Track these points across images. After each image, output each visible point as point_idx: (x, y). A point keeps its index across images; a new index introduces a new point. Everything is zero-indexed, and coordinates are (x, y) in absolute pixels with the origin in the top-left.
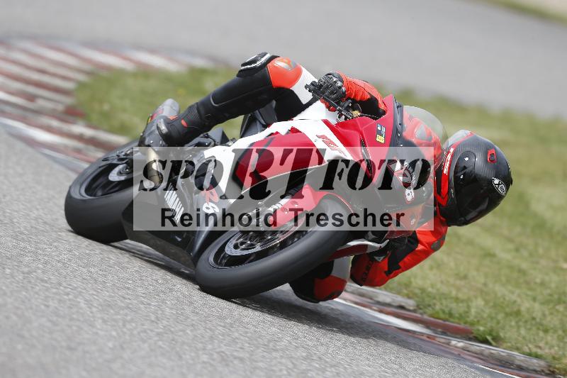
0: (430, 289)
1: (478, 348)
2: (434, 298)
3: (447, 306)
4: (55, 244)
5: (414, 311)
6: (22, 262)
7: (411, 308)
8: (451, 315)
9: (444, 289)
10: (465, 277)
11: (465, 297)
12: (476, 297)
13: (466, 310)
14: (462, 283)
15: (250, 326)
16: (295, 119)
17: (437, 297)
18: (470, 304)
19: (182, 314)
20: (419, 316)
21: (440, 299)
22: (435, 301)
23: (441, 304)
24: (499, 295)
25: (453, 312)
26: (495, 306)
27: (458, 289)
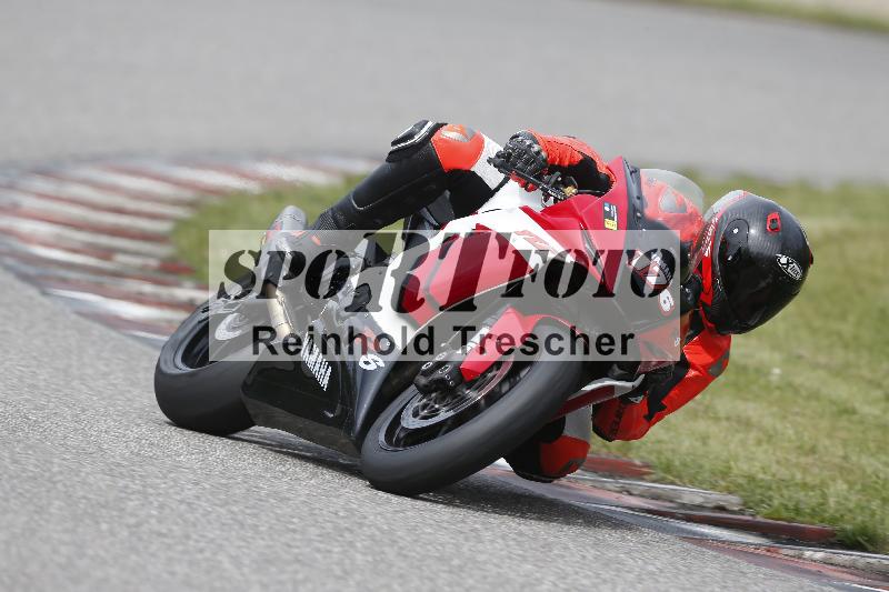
0: (761, 476)
1: (847, 557)
2: (770, 489)
3: (790, 498)
4: (172, 475)
5: (741, 512)
6: (123, 509)
7: (736, 509)
8: (797, 510)
9: (784, 473)
10: (813, 450)
11: (817, 481)
12: (834, 480)
13: (821, 501)
14: (810, 460)
15: (489, 566)
16: (480, 211)
17: (774, 486)
18: (826, 491)
19: (382, 561)
20: (750, 518)
21: (779, 488)
22: (771, 493)
23: (782, 496)
24: (869, 471)
25: (802, 506)
26: (864, 489)
27: (805, 470)
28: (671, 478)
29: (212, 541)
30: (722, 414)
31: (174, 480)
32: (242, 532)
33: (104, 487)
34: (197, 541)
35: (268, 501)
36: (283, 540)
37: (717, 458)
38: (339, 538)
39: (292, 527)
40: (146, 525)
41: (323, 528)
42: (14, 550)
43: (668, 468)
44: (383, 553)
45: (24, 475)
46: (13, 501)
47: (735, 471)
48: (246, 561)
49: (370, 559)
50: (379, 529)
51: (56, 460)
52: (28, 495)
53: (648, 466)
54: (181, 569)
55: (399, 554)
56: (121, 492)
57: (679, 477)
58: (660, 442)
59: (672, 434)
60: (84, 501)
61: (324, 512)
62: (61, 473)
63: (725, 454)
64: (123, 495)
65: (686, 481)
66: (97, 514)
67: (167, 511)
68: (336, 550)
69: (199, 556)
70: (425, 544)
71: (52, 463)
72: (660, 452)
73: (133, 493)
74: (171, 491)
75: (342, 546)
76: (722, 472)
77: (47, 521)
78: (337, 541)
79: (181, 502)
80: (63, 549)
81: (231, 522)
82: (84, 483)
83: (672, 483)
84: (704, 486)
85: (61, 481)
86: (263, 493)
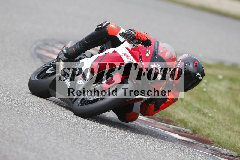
6: (71, 136)
7: (236, 156)
28: (219, 146)
29: (93, 147)
30: (235, 130)
31: (85, 129)
32: (102, 146)
33: (66, 129)
34: (89, 147)
35: (110, 138)
36: (112, 149)
37: (232, 142)
38: (128, 151)
39: (115, 146)
40: (76, 141)
41: (124, 147)
42: (40, 143)
43: (219, 143)
44: (139, 156)
45: (45, 123)
46: (41, 130)
47: (237, 146)
48: (102, 154)
49: (135, 157)
50: (139, 149)
51: (54, 120)
52: (46, 129)
53: (213, 142)
54: (84, 153)
55: (143, 157)
56: (71, 131)
57: (222, 146)
58: (217, 136)
59: (221, 134)
60: (60, 132)
61: (125, 143)
62: (55, 124)
63: (235, 141)
64: (71, 132)
65: (223, 147)
66: (63, 136)
67: (82, 137)
68: (126, 154)
69: (89, 151)
70: (150, 155)
71: (53, 121)
72: (217, 139)
73: (74, 132)
74: (84, 132)
75: (128, 153)
76: (233, 146)
77: (50, 136)
78: (127, 151)
79: (87, 136)
80: (53, 144)
81: (99, 142)
82: (61, 127)
83: (219, 147)
84: (228, 149)
85: (55, 126)
86: (109, 136)
